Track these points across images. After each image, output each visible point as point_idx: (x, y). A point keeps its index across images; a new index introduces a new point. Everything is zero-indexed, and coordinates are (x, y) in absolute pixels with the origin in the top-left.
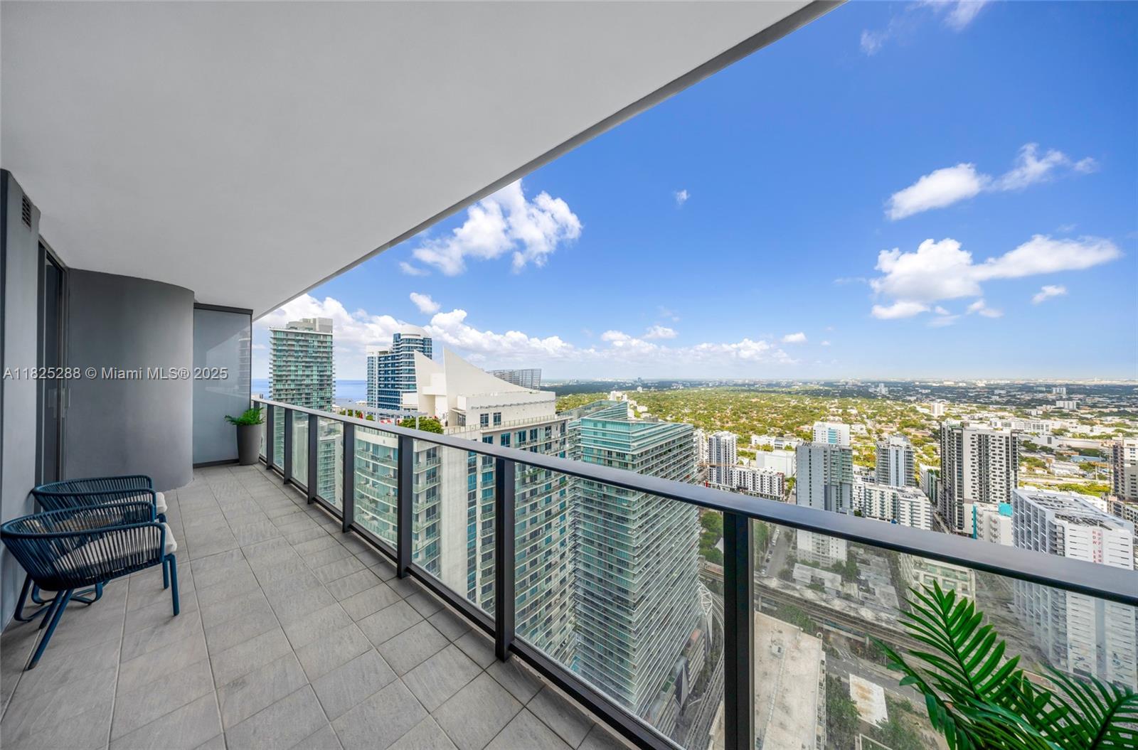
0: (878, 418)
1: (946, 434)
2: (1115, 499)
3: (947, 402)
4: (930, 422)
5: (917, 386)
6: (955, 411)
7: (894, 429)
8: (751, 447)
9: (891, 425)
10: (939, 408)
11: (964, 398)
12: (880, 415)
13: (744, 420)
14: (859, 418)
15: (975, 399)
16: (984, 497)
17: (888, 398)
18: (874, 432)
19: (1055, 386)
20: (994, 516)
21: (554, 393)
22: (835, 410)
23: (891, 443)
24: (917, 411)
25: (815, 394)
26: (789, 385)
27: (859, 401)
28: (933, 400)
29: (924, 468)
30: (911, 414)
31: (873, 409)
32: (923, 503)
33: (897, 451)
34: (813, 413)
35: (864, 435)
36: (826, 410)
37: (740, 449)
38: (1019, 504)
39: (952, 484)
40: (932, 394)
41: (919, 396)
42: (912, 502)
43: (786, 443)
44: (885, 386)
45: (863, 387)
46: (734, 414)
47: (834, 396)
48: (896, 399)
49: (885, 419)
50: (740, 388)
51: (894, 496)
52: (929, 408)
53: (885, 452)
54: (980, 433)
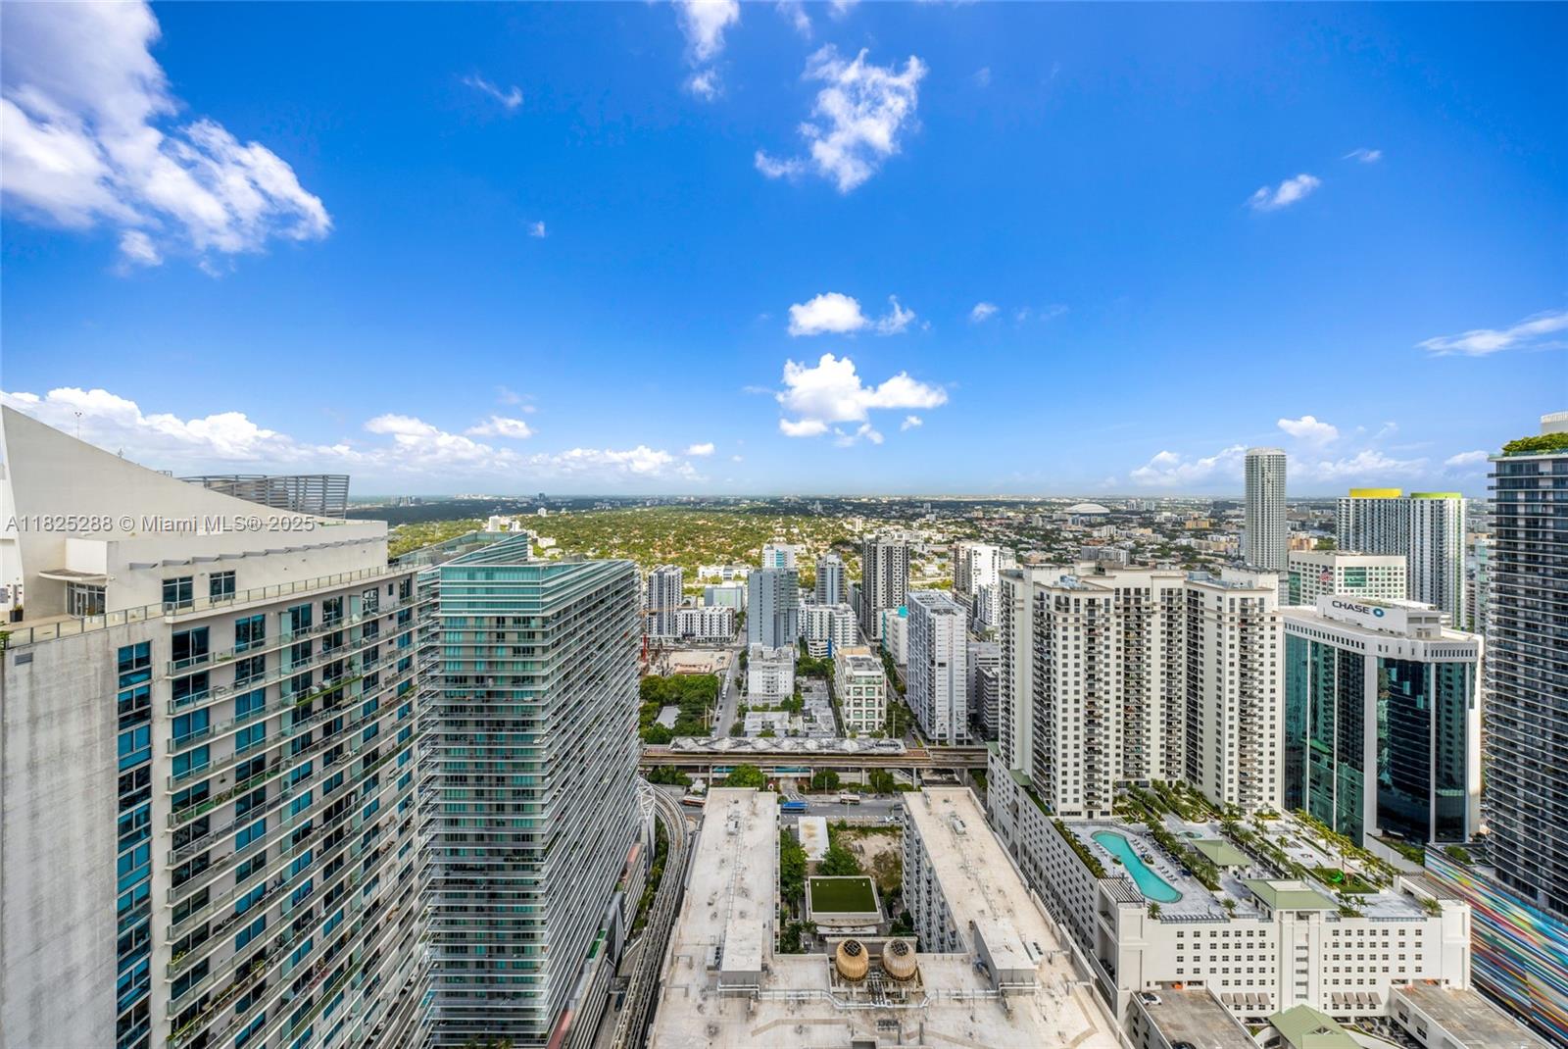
0: (815, 536)
1: (868, 549)
2: (954, 590)
3: (864, 518)
4: (852, 538)
5: (843, 503)
6: (869, 526)
8: (699, 582)
10: (858, 524)
11: (875, 513)
13: (690, 547)
15: (880, 515)
16: (890, 605)
17: (823, 516)
19: (925, 502)
20: (896, 619)
21: (386, 523)
22: (780, 530)
24: (844, 528)
25: (760, 512)
26: (737, 502)
28: (854, 517)
29: (851, 582)
30: (840, 531)
32: (851, 616)
33: (833, 569)
35: (804, 555)
36: (772, 530)
37: (686, 586)
38: (912, 605)
39: (870, 595)
40: (854, 510)
41: (845, 512)
42: (844, 618)
43: (736, 572)
44: (820, 503)
46: (678, 541)
47: (779, 514)
48: (829, 515)
49: (820, 537)
50: (684, 507)
51: (831, 615)
52: (851, 524)
53: (823, 570)
54: (888, 545)
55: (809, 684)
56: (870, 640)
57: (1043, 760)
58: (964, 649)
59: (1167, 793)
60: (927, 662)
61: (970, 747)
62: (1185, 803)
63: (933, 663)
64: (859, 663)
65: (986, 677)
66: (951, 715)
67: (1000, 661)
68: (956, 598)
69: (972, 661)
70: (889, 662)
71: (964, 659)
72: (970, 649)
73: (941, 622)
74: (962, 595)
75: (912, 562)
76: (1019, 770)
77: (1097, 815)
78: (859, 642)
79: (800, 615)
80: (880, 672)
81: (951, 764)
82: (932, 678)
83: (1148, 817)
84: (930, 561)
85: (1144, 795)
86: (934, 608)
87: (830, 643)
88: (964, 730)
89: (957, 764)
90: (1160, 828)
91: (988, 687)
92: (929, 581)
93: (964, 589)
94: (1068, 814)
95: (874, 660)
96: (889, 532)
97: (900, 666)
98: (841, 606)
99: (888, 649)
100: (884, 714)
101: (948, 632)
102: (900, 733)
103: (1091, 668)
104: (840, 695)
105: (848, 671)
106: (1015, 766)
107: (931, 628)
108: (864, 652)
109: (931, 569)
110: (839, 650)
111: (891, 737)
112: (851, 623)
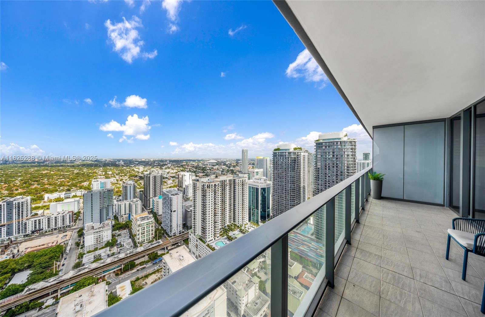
0: (120, 174)
1: (146, 177)
2: (178, 187)
3: (144, 166)
4: (139, 174)
5: (134, 161)
6: (146, 169)
7: (127, 178)
8: (45, 202)
9: (126, 176)
10: (141, 168)
11: (148, 164)
12: (121, 173)
14: (113, 175)
16: (155, 196)
17: (124, 166)
18: (119, 180)
19: (167, 160)
20: (158, 200)
22: (101, 173)
23: (128, 184)
24: (135, 170)
25: (89, 166)
26: (72, 162)
27: (112, 168)
28: (139, 166)
29: (138, 190)
30: (133, 172)
31: (118, 171)
32: (139, 203)
33: (130, 186)
34: (89, 176)
35: (115, 182)
36: (96, 173)
37: (33, 206)
38: (164, 194)
39: (147, 194)
40: (139, 164)
41: (135, 165)
42: (136, 204)
43: (73, 194)
44: (123, 161)
45: (113, 162)
47: (100, 166)
48: (127, 166)
49: (123, 174)
50: (29, 165)
51: (130, 204)
52: (138, 169)
53: (126, 187)
54: (154, 175)
55: (119, 233)
56: (147, 210)
57: (204, 229)
58: (182, 205)
59: (230, 227)
60: (170, 212)
61: (183, 234)
62: (233, 228)
63: (171, 211)
64: (143, 219)
65: (188, 211)
66: (177, 226)
67: (193, 205)
68: (178, 190)
69: (184, 208)
70: (155, 215)
71: (182, 207)
72: (183, 204)
73: (174, 198)
74: (180, 189)
75: (163, 180)
76: (198, 235)
77: (216, 239)
78: (143, 210)
79: (114, 207)
80: (152, 219)
81: (178, 241)
82: (171, 216)
83: (226, 234)
84: (169, 179)
85: (226, 229)
86: (172, 194)
87: (130, 214)
88: (181, 229)
89: (179, 240)
90: (229, 235)
91: (189, 214)
92: (169, 186)
93: (181, 187)
94: (210, 241)
95: (149, 216)
96: (154, 171)
97: (159, 215)
98: (135, 200)
99: (154, 211)
100: (154, 234)
101: (177, 200)
102: (160, 237)
103: (215, 201)
104: (134, 233)
105: (139, 223)
106: (196, 234)
107: (171, 200)
108: (146, 214)
109: (170, 182)
110: (134, 216)
111: (156, 240)
112: (139, 205)
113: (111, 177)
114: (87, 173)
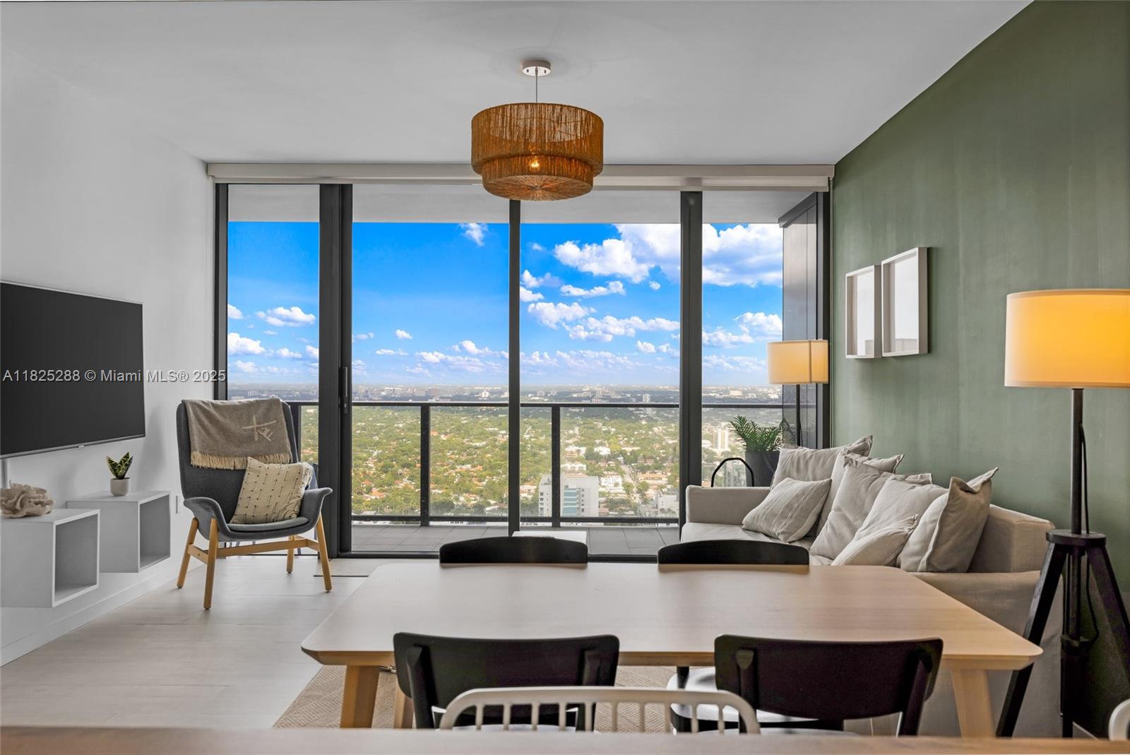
7: (664, 480)
9: (659, 473)
12: (644, 457)
18: (635, 490)
23: (660, 507)
27: (613, 429)
31: (633, 445)
34: (537, 458)
113: (608, 470)
114: (532, 447)
